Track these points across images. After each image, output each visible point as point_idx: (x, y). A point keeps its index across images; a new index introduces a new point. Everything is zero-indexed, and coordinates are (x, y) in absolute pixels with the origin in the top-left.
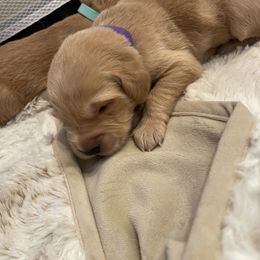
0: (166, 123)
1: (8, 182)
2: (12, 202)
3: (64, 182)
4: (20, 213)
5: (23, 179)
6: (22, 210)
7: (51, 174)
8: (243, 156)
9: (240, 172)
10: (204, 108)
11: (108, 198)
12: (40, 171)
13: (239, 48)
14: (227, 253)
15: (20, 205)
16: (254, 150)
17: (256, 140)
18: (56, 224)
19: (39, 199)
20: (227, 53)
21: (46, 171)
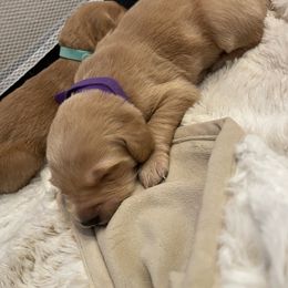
0: (168, 153)
1: (15, 248)
2: (23, 268)
3: (73, 237)
4: (32, 277)
5: (30, 242)
6: (35, 274)
7: (58, 231)
8: (232, 172)
9: (230, 189)
10: (200, 130)
11: (117, 244)
12: (46, 230)
13: (228, 62)
14: (225, 273)
15: (32, 270)
16: (240, 164)
17: (241, 154)
18: (68, 282)
19: (50, 260)
20: (217, 69)
21: (52, 228)
